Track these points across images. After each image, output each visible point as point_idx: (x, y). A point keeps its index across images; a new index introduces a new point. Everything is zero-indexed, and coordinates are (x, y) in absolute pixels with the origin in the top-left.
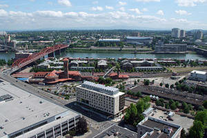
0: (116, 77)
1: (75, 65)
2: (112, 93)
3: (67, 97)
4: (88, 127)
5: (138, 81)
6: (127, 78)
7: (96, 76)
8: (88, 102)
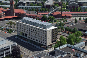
0: (59, 16)
1: (24, 4)
2: (45, 27)
3: (10, 31)
4: (21, 54)
5: (80, 19)
6: (69, 17)
7: (40, 14)
8: (26, 35)
